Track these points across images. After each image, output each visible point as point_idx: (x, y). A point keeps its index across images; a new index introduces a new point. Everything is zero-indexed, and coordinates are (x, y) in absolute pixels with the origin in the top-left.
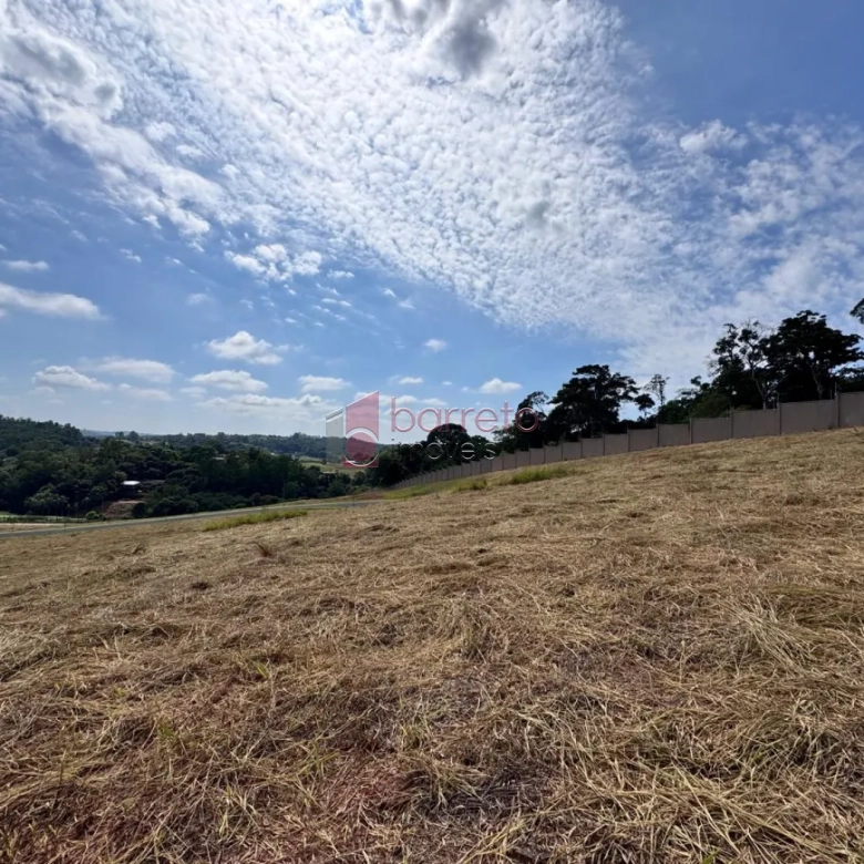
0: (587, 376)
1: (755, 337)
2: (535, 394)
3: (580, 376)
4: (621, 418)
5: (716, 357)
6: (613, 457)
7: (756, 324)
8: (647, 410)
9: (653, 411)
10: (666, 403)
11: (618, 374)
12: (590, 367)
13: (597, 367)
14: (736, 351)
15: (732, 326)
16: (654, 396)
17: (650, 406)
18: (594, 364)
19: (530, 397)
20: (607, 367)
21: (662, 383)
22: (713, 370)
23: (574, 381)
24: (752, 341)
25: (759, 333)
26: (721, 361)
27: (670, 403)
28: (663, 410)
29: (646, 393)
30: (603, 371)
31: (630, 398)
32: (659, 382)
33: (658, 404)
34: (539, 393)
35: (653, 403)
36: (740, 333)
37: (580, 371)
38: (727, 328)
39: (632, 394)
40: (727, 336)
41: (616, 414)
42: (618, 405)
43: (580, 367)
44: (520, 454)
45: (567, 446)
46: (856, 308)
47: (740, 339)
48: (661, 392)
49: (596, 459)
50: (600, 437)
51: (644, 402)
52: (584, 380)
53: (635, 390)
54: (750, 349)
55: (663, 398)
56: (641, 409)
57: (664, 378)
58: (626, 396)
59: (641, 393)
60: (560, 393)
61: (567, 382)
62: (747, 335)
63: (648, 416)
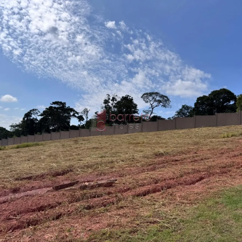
0: (56, 106)
1: (116, 100)
2: (33, 110)
3: (54, 106)
4: (71, 125)
5: (104, 105)
6: (63, 140)
7: (116, 96)
8: (82, 122)
9: (83, 123)
10: (88, 119)
11: (69, 107)
12: (58, 102)
13: (61, 103)
14: (110, 104)
15: (109, 95)
16: (84, 117)
17: (83, 121)
18: (60, 101)
19: (31, 111)
20: (65, 103)
21: (87, 112)
22: (102, 110)
23: (51, 107)
24: (115, 101)
25: (117, 99)
26: (105, 107)
27: (90, 120)
28: (87, 122)
29: (82, 115)
30: (64, 104)
31: (75, 116)
32: (86, 111)
33: (85, 120)
34: (36, 110)
35: (84, 119)
36: (111, 98)
37: (54, 103)
38: (108, 95)
39: (76, 115)
40: (107, 99)
41: (69, 122)
42: (70, 119)
43: (54, 102)
44: (23, 137)
45: (45, 135)
46: (142, 96)
47: (111, 100)
48: (87, 115)
49: (56, 141)
50: (59, 132)
51: (81, 118)
52: (55, 108)
53: (78, 113)
54: (114, 104)
55: (87, 118)
56: (79, 121)
57: (88, 110)
58: (74, 115)
59: (80, 115)
60: (44, 112)
61: (48, 107)
62: (114, 99)
63: (82, 124)
